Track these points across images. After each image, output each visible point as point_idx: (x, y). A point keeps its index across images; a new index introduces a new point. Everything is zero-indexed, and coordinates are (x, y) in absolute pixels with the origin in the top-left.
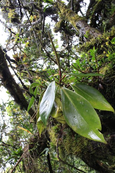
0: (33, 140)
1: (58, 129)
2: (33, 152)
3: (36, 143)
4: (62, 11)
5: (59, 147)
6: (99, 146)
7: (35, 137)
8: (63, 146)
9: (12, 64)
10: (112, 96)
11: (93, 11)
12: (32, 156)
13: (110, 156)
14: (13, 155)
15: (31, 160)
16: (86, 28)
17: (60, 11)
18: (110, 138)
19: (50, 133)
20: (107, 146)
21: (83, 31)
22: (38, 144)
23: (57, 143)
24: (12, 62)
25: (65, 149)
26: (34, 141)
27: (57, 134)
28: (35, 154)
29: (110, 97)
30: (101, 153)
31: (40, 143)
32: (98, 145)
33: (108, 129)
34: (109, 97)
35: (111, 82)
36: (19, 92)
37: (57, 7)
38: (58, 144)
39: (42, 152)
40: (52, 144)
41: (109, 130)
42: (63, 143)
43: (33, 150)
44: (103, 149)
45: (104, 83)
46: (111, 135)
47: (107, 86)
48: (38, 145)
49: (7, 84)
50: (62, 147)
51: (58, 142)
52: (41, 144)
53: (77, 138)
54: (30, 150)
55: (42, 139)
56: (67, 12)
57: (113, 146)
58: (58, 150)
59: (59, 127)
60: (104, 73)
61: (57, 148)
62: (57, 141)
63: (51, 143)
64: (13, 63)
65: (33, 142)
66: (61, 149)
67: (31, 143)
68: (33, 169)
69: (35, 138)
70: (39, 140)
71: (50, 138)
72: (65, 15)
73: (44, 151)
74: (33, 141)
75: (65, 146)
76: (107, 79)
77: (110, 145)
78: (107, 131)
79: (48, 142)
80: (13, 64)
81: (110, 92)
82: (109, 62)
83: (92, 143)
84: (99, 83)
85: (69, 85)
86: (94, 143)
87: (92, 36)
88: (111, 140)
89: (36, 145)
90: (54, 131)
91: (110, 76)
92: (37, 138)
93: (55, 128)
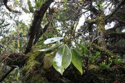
1: (37, 65)
4: (100, 18)
5: (29, 74)
10: (85, 81)
11: (110, 33)
16: (103, 38)
17: (99, 16)
21: (99, 38)
22: (16, 60)
25: (31, 78)
26: (16, 56)
27: (34, 67)
29: (83, 81)
35: (91, 75)
36: (37, 26)
37: (100, 13)
38: (30, 72)
42: (33, 74)
49: (37, 16)
50: (31, 76)
53: (44, 80)
54: (9, 58)
56: (102, 21)
59: (39, 64)
60: (91, 68)
63: (25, 67)
66: (29, 76)
70: (19, 59)
72: (100, 21)
73: (16, 66)
75: (33, 77)
76: (91, 72)
79: (25, 65)
82: (100, 66)
87: (101, 45)
90: (34, 64)
91: (93, 72)
92: (19, 56)
93: (37, 63)
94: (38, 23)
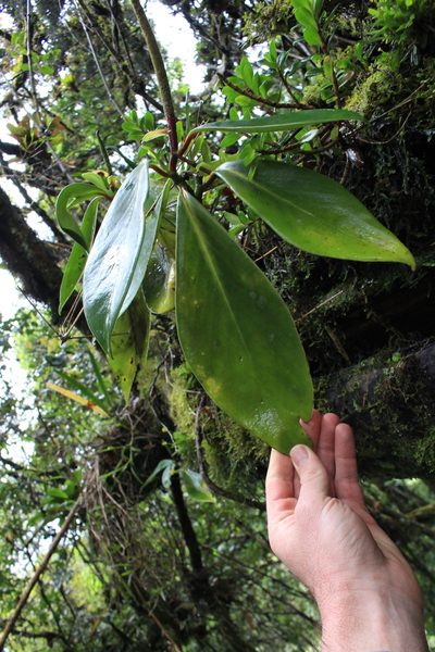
0: (113, 435)
2: (117, 480)
3: (124, 447)
5: (204, 441)
6: (357, 408)
7: (119, 425)
8: (220, 436)
9: (12, 161)
10: (400, 187)
12: (115, 497)
13: (403, 444)
14: (52, 506)
15: (115, 511)
18: (400, 365)
19: (170, 397)
20: (390, 403)
22: (132, 449)
23: (196, 425)
24: (9, 153)
25: (227, 447)
26: (118, 439)
27: (195, 394)
28: (125, 488)
30: (367, 437)
31: (140, 443)
32: (355, 405)
33: (391, 338)
34: (387, 194)
38: (199, 429)
39: (149, 475)
40: (182, 438)
41: (396, 337)
42: (217, 422)
43: (117, 474)
44: (373, 418)
45: (366, 138)
46: (404, 353)
47: (380, 149)
48: (134, 452)
50: (217, 439)
51: (199, 422)
52: (146, 448)
54: (106, 476)
55: (146, 431)
57: (416, 396)
58: (202, 450)
61: (197, 446)
62: (194, 421)
63: (175, 434)
64: (14, 156)
65: (113, 443)
66: (213, 446)
67: (109, 449)
68: (127, 541)
69: (121, 429)
70: (135, 436)
71: (171, 415)
73: (157, 470)
74: (113, 438)
75: (227, 434)
76: (378, 121)
77: (403, 394)
78: (390, 343)
79: (165, 429)
80: (16, 161)
81: (394, 172)
83: (332, 400)
84: (346, 147)
85: (215, 176)
86: (337, 401)
88: (405, 371)
89: (127, 453)
90: (180, 384)
91: (388, 105)
92: (129, 426)
93: (185, 371)
94: (25, 246)
